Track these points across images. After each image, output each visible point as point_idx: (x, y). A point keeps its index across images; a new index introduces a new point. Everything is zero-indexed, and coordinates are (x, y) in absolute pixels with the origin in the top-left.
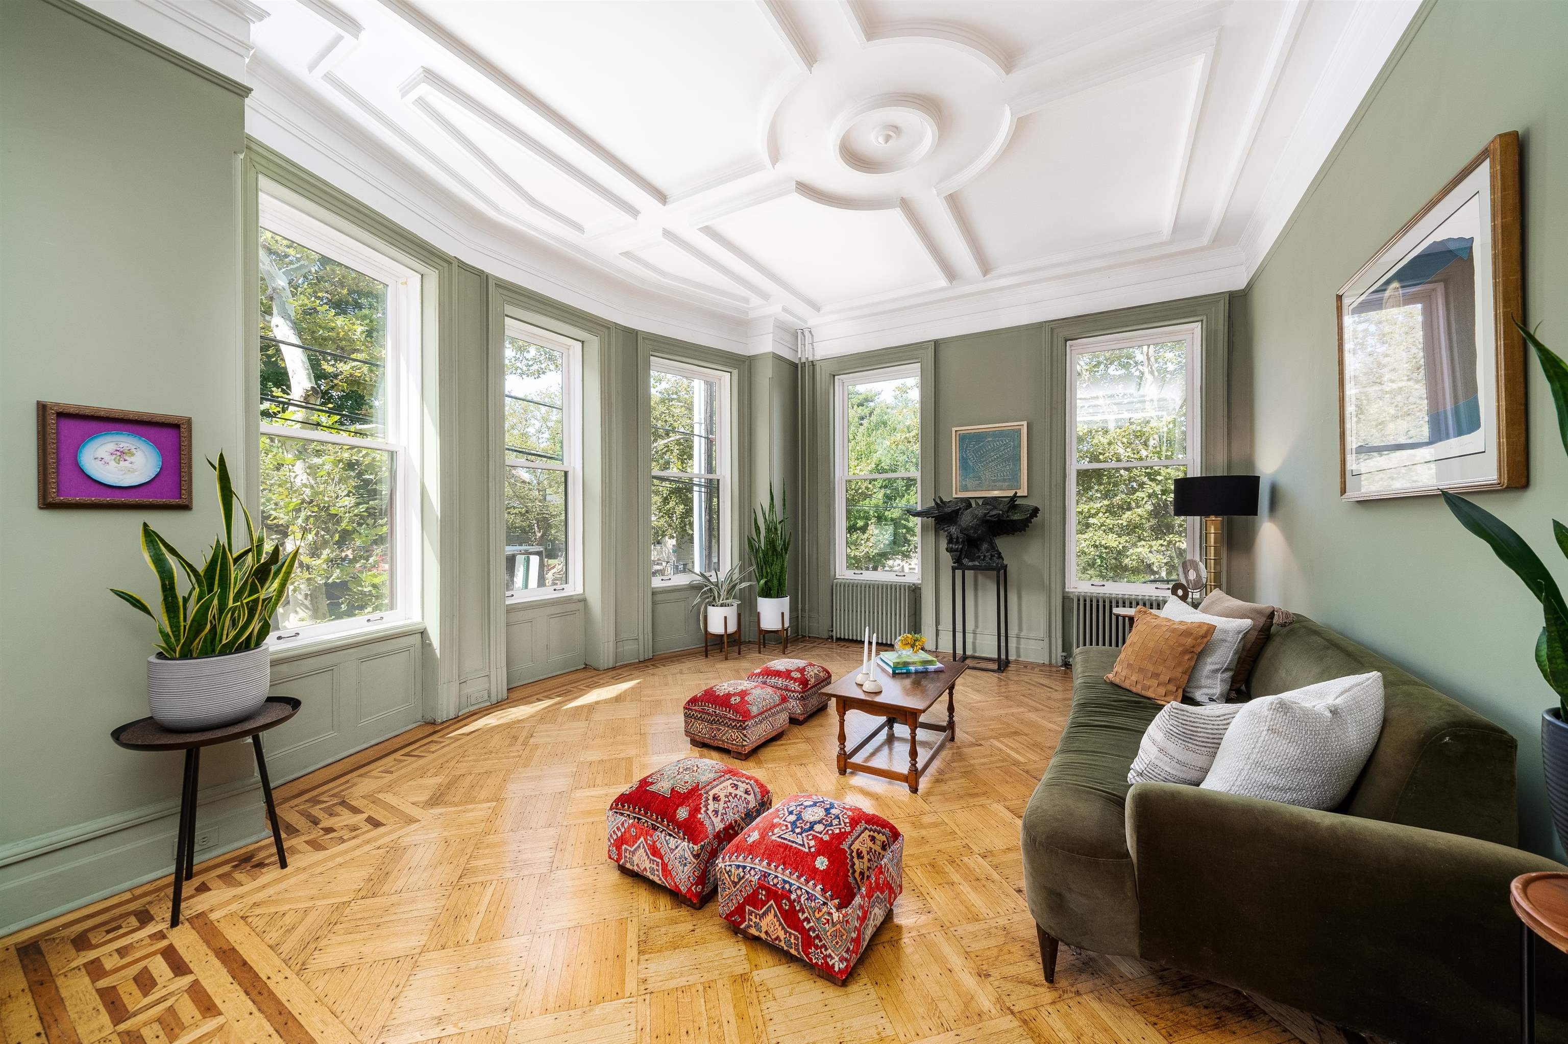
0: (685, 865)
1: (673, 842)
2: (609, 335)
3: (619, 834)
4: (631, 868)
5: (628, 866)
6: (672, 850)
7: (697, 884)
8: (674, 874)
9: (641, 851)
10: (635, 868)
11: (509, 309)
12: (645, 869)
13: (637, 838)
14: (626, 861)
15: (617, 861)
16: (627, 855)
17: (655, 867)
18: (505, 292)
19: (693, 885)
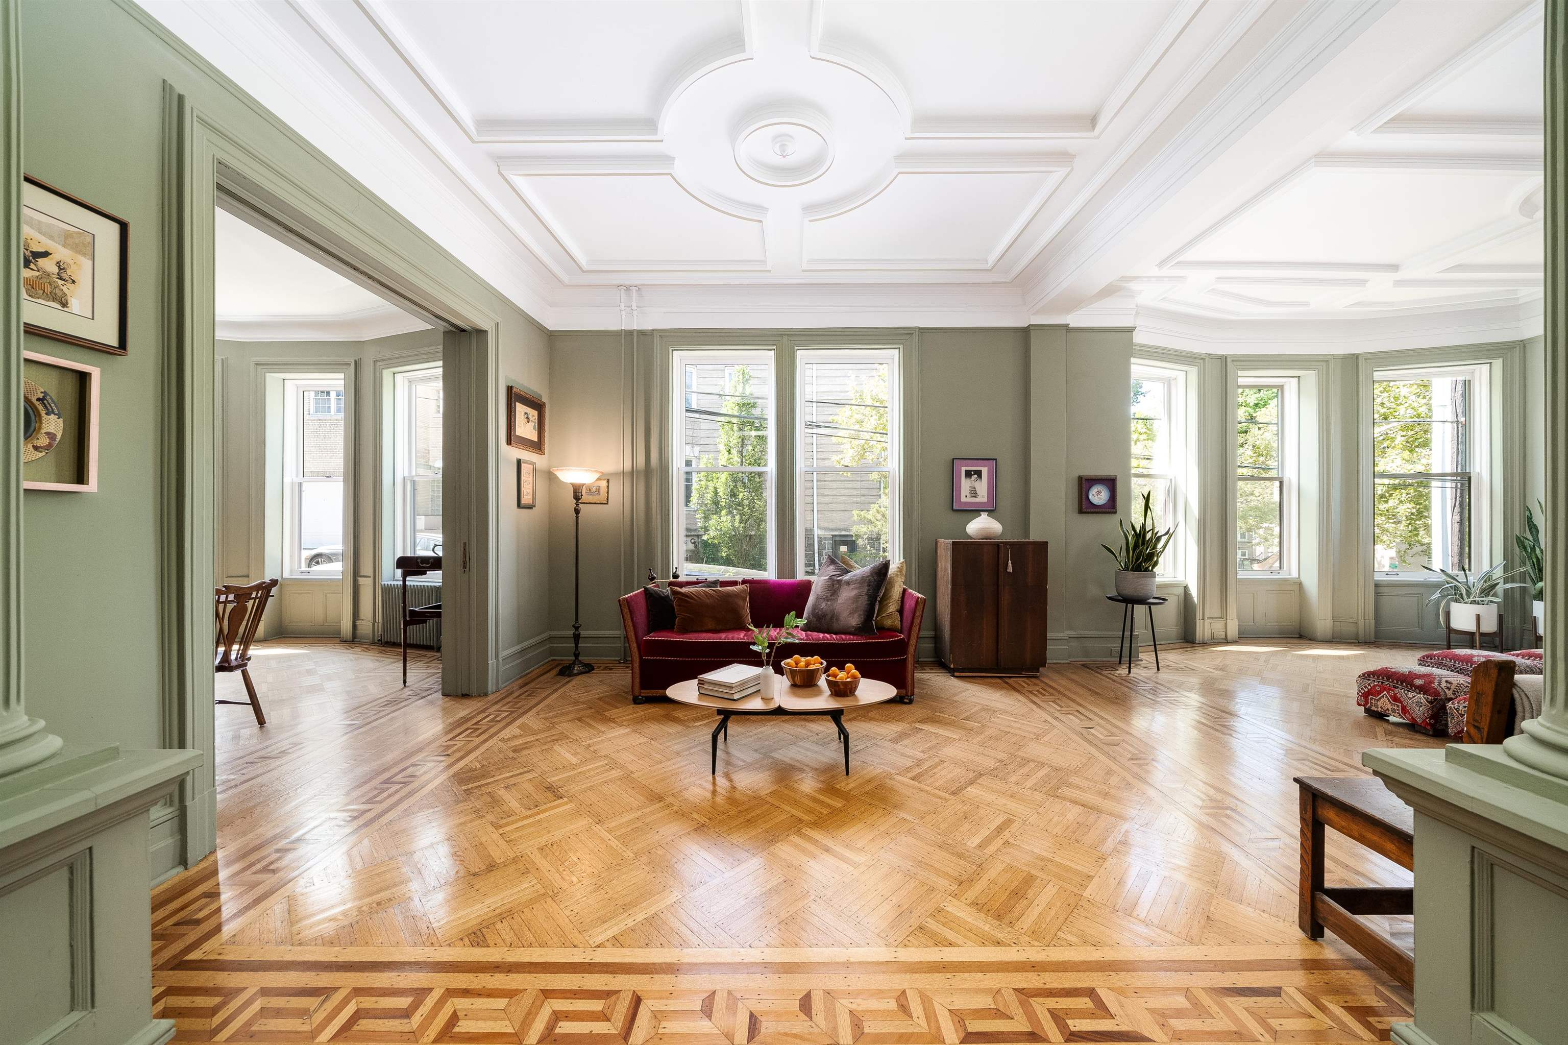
0: (1421, 706)
1: (1410, 695)
2: (1328, 368)
3: (1366, 690)
4: (1376, 709)
5: (1373, 708)
6: (1409, 698)
7: (1431, 718)
8: (1411, 712)
9: (1385, 699)
10: (1379, 709)
11: (1240, 373)
12: (1388, 709)
13: (1380, 692)
14: (1371, 705)
15: (1364, 705)
16: (1373, 701)
17: (1396, 708)
18: (1238, 363)
19: (1427, 718)
